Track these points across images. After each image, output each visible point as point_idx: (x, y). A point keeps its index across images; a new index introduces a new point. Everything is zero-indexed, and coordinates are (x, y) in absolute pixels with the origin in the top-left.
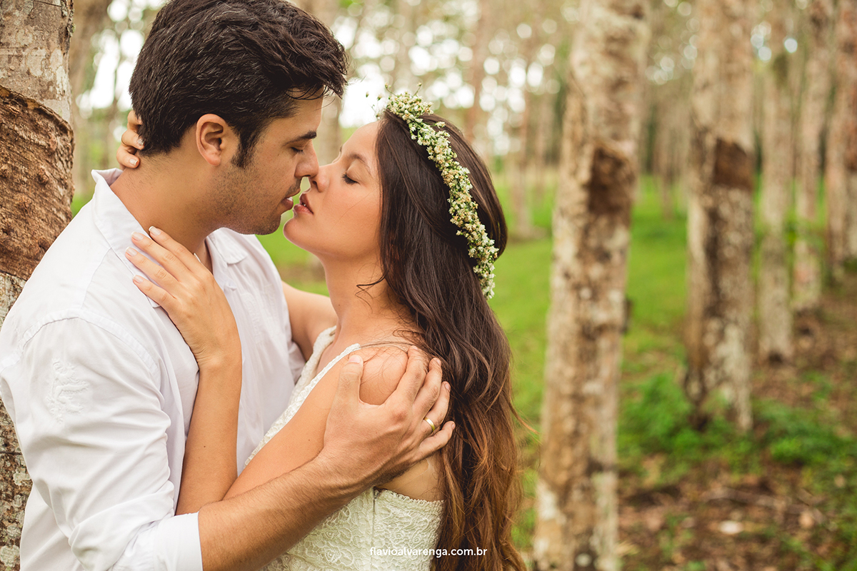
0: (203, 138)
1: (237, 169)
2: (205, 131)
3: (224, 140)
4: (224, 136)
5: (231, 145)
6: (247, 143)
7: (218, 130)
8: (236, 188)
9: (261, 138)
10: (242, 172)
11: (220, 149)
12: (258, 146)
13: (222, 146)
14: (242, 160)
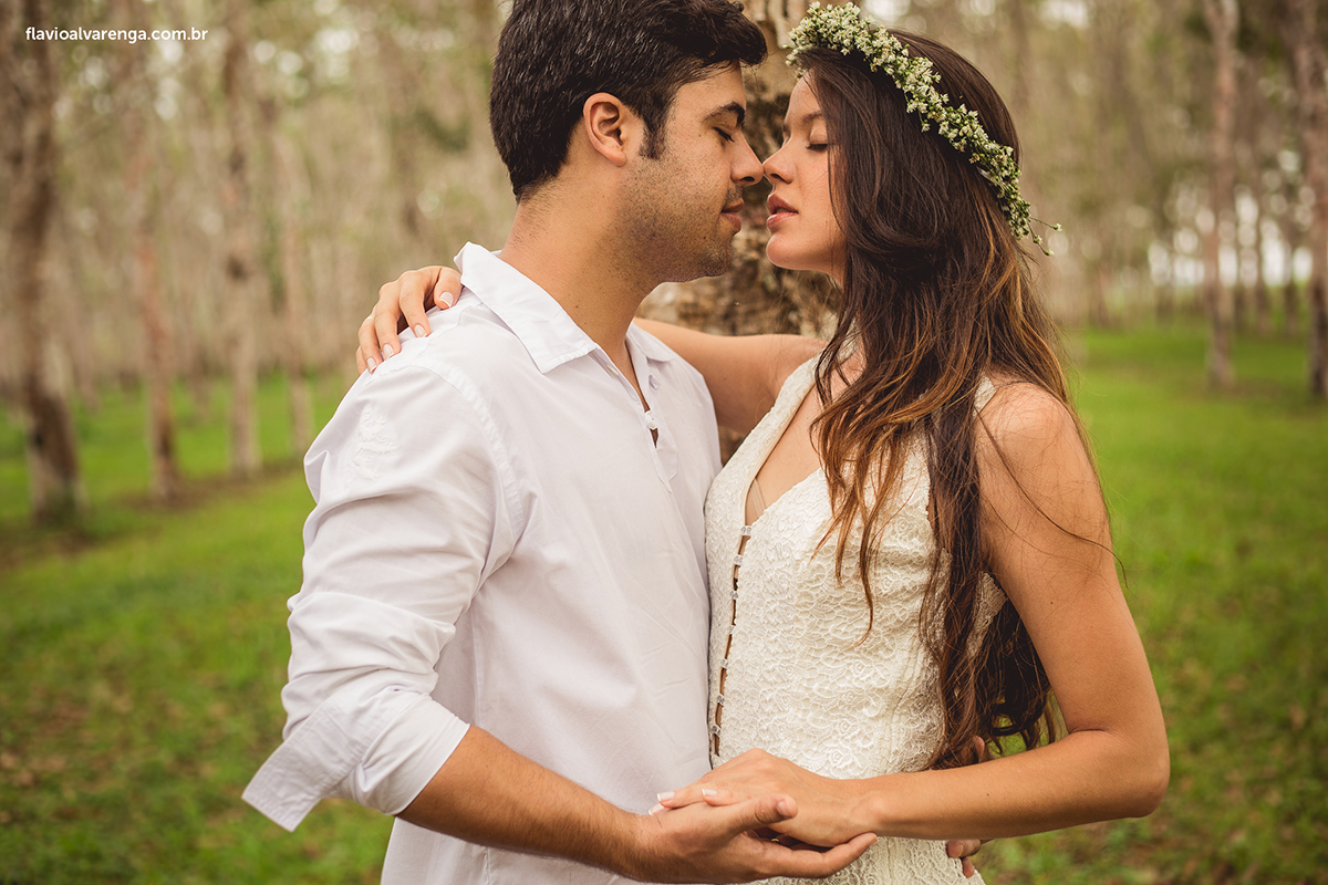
0: (596, 128)
1: (649, 161)
2: (596, 119)
3: (623, 128)
4: (622, 122)
5: (635, 131)
6: (654, 124)
7: (612, 116)
8: (654, 191)
9: (671, 113)
10: (656, 163)
11: (621, 142)
12: (670, 125)
13: (622, 136)
14: (653, 150)
